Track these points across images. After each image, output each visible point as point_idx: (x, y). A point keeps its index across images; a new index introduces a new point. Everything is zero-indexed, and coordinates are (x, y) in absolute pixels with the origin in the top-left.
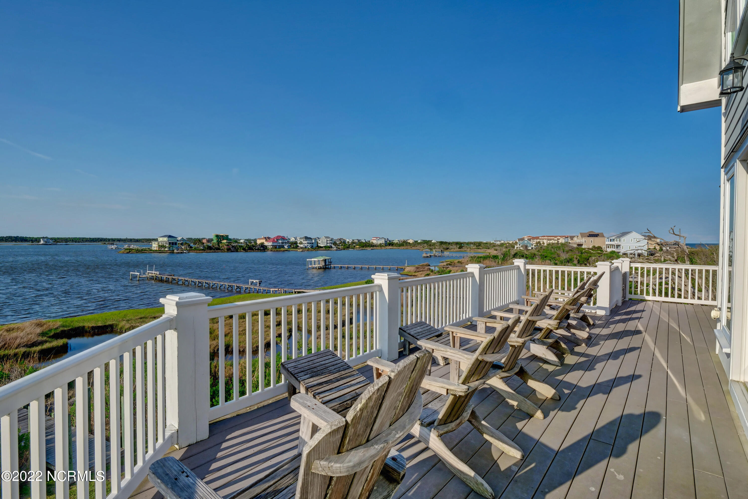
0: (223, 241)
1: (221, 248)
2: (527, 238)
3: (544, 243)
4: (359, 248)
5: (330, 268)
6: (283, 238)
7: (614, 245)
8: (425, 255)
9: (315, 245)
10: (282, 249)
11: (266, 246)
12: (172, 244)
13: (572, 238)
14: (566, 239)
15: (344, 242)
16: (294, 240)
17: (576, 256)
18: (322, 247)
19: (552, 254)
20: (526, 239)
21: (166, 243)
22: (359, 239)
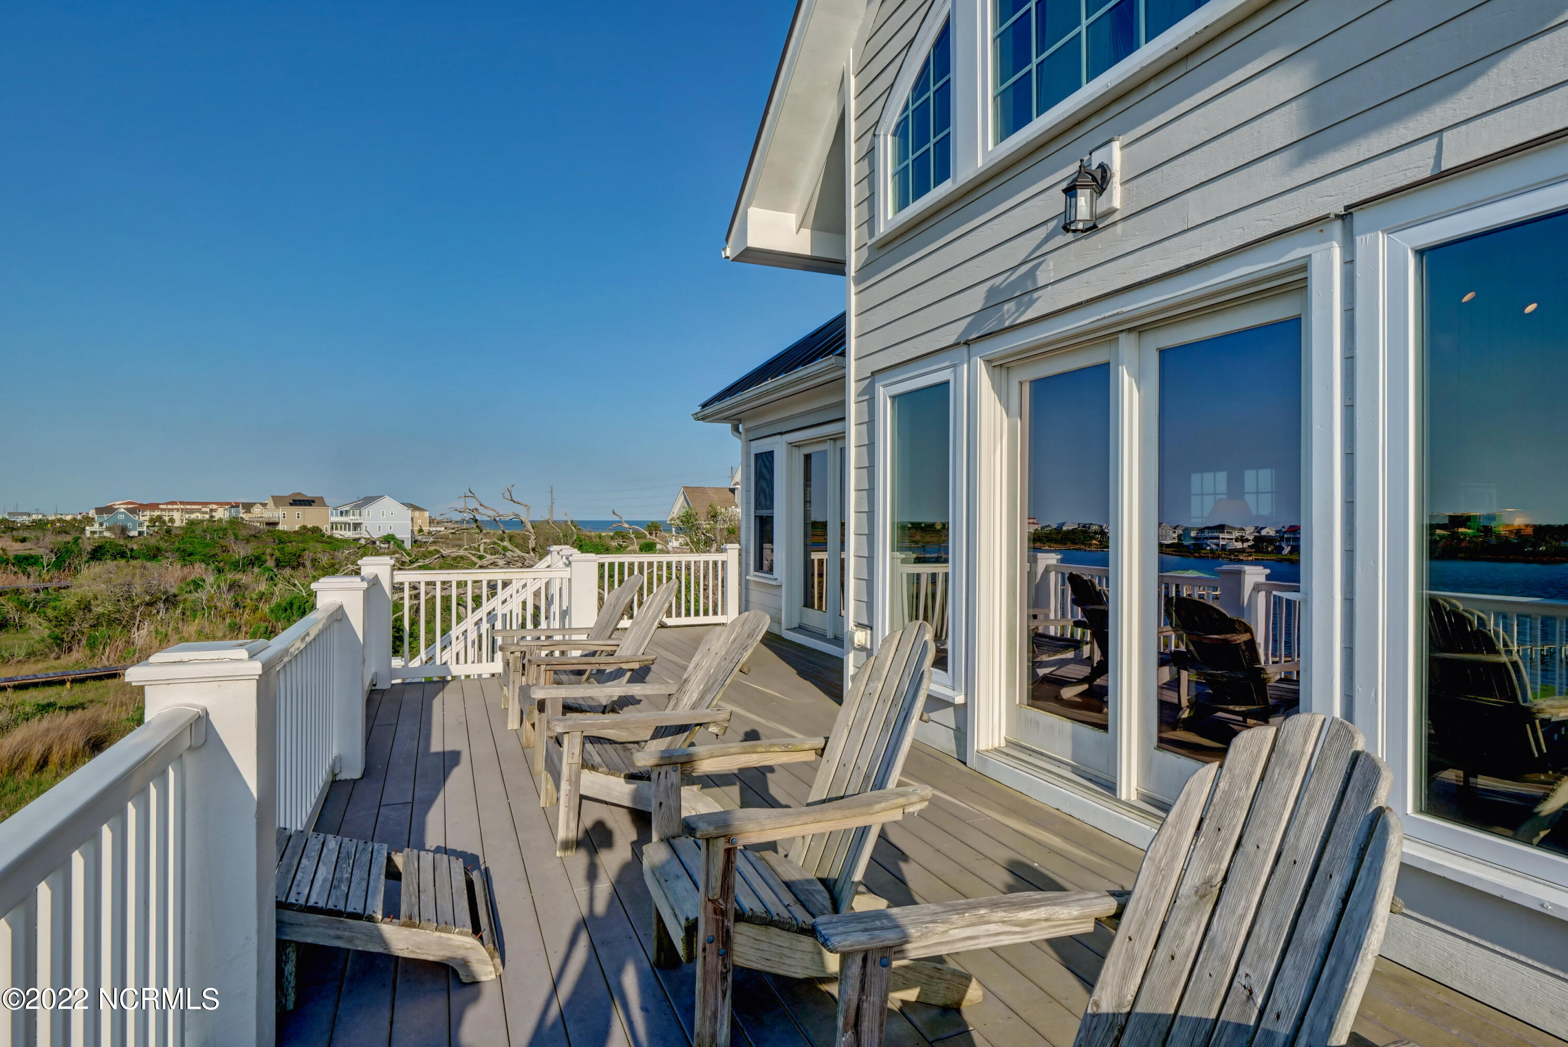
2: (125, 506)
3: (172, 520)
7: (349, 524)
13: (248, 507)
14: (233, 510)
17: (270, 550)
19: (207, 546)
20: (122, 510)
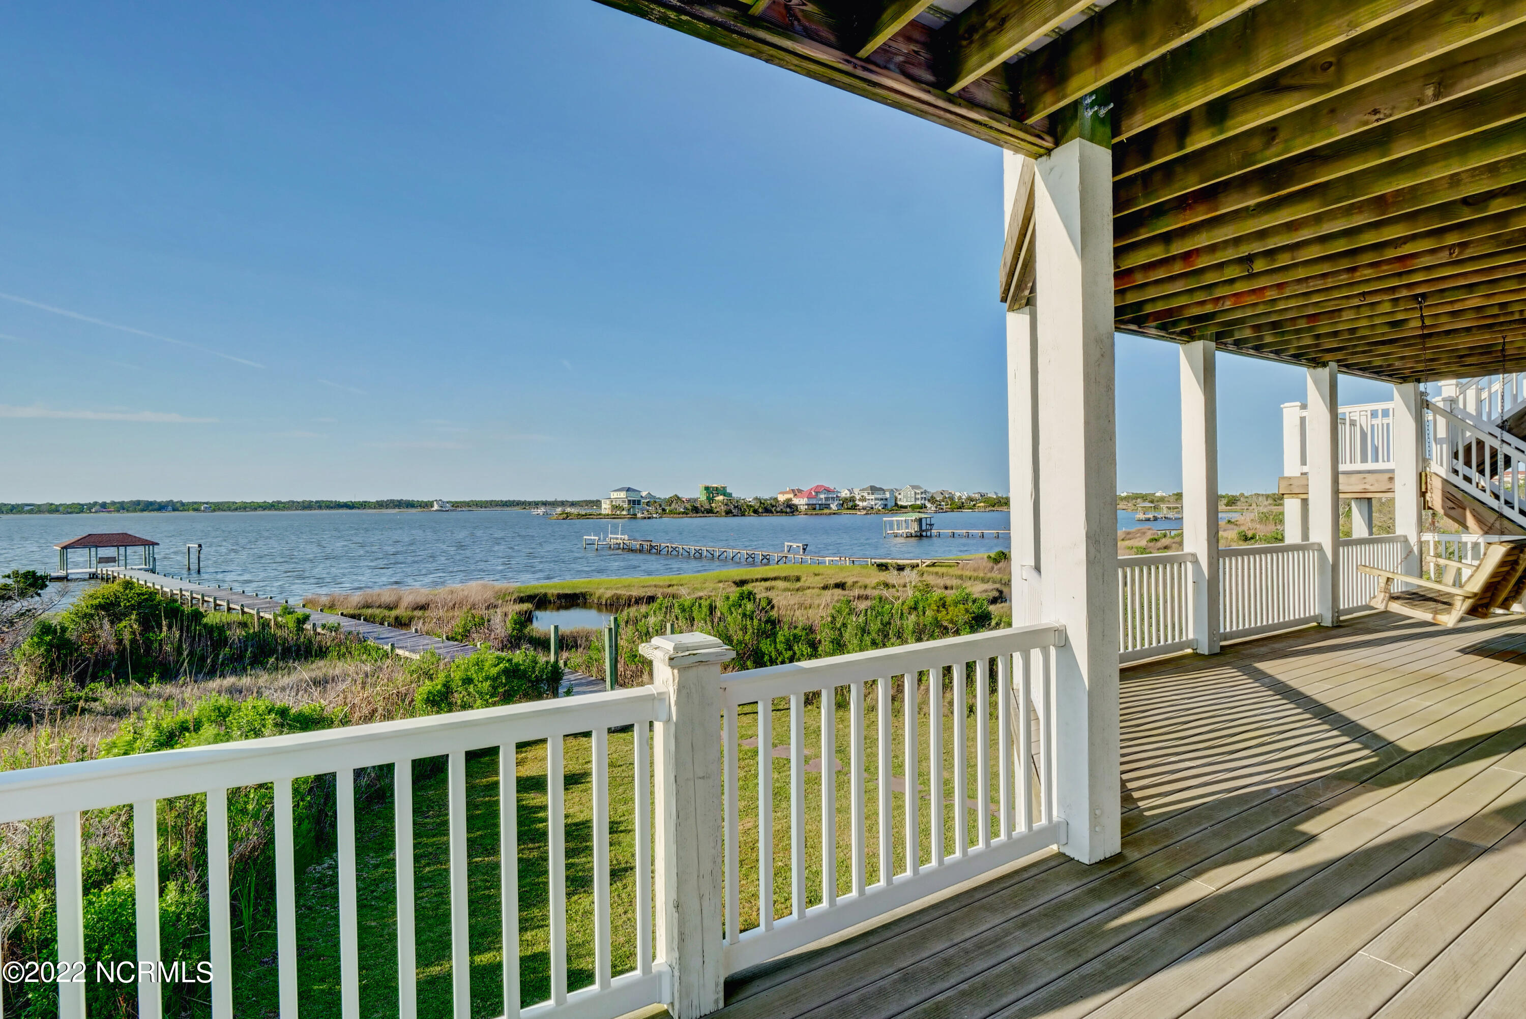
0: (717, 498)
1: (715, 510)
4: (985, 507)
5: (931, 536)
6: (828, 491)
8: (1141, 516)
9: (891, 504)
10: (826, 511)
11: (796, 506)
12: (634, 503)
15: (952, 498)
16: (848, 495)
18: (905, 507)
21: (624, 502)
22: (983, 491)
